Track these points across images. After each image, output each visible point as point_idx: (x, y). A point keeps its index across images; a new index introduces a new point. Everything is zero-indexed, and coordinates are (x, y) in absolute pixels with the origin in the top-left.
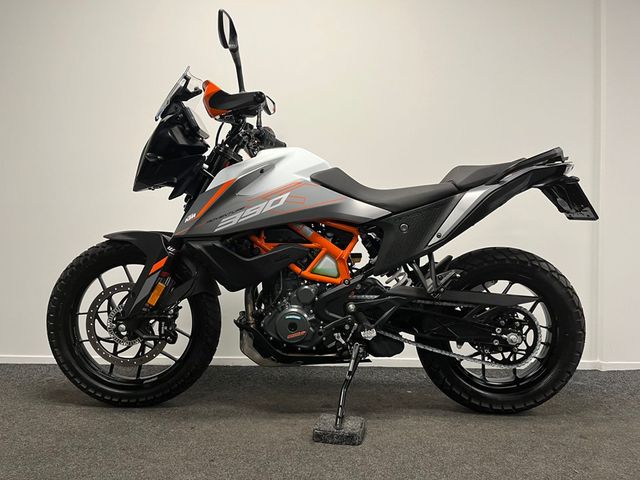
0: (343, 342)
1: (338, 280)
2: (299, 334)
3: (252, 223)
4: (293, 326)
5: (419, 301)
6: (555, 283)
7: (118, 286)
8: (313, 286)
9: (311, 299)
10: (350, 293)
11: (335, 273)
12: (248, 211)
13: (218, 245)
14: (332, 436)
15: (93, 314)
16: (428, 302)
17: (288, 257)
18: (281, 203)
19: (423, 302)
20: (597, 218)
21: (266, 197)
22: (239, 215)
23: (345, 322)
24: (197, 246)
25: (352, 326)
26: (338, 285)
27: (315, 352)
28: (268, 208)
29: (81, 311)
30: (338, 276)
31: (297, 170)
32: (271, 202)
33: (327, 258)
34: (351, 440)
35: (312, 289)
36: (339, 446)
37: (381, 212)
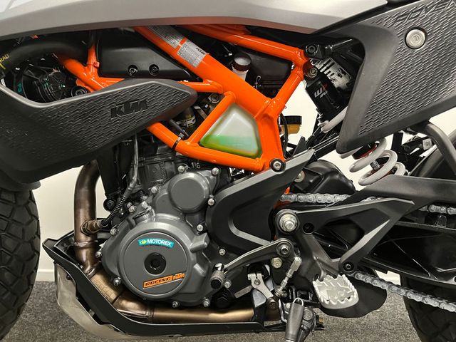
1: (257, 163)
2: (170, 280)
5: (434, 208)
8: (205, 173)
9: (200, 201)
10: (282, 190)
19: (443, 209)
23: (273, 252)
25: (287, 261)
26: (257, 172)
35: (202, 179)
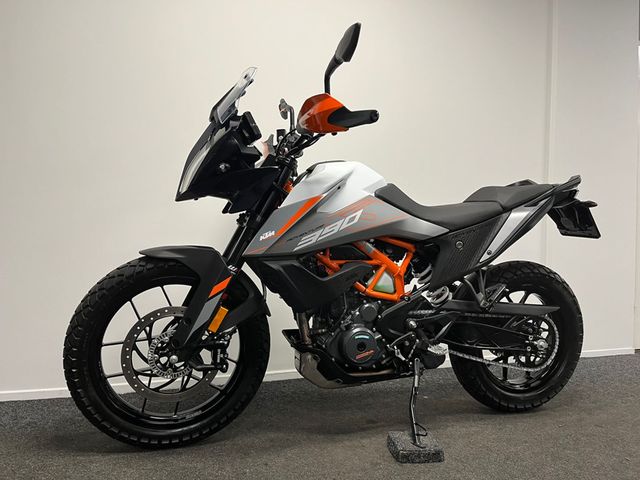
0: (404, 359)
1: (395, 297)
2: (367, 354)
3: (329, 242)
4: (362, 346)
5: (466, 314)
6: (565, 293)
7: (162, 311)
8: (375, 303)
9: (373, 317)
11: (392, 290)
12: (327, 229)
13: (296, 264)
14: (419, 456)
15: (130, 344)
16: (473, 315)
17: (356, 275)
18: (356, 220)
20: (599, 236)
21: (342, 214)
22: (318, 233)
24: (274, 266)
25: (413, 342)
27: (375, 370)
28: (345, 226)
29: (104, 341)
30: (395, 291)
31: (365, 186)
32: (348, 219)
33: (385, 275)
34: (436, 457)
35: (374, 306)
36: (428, 465)
37: (440, 230)
